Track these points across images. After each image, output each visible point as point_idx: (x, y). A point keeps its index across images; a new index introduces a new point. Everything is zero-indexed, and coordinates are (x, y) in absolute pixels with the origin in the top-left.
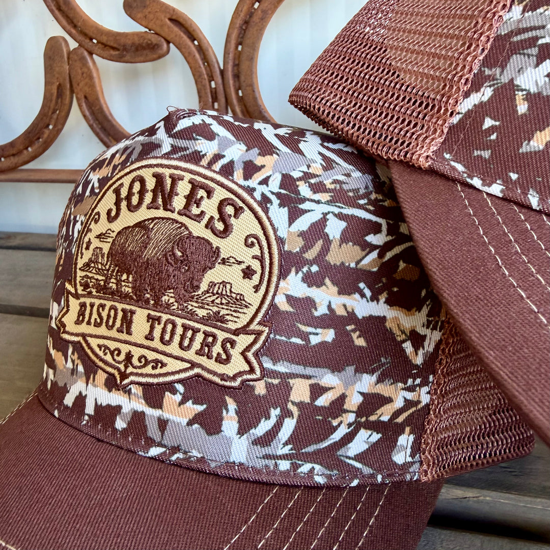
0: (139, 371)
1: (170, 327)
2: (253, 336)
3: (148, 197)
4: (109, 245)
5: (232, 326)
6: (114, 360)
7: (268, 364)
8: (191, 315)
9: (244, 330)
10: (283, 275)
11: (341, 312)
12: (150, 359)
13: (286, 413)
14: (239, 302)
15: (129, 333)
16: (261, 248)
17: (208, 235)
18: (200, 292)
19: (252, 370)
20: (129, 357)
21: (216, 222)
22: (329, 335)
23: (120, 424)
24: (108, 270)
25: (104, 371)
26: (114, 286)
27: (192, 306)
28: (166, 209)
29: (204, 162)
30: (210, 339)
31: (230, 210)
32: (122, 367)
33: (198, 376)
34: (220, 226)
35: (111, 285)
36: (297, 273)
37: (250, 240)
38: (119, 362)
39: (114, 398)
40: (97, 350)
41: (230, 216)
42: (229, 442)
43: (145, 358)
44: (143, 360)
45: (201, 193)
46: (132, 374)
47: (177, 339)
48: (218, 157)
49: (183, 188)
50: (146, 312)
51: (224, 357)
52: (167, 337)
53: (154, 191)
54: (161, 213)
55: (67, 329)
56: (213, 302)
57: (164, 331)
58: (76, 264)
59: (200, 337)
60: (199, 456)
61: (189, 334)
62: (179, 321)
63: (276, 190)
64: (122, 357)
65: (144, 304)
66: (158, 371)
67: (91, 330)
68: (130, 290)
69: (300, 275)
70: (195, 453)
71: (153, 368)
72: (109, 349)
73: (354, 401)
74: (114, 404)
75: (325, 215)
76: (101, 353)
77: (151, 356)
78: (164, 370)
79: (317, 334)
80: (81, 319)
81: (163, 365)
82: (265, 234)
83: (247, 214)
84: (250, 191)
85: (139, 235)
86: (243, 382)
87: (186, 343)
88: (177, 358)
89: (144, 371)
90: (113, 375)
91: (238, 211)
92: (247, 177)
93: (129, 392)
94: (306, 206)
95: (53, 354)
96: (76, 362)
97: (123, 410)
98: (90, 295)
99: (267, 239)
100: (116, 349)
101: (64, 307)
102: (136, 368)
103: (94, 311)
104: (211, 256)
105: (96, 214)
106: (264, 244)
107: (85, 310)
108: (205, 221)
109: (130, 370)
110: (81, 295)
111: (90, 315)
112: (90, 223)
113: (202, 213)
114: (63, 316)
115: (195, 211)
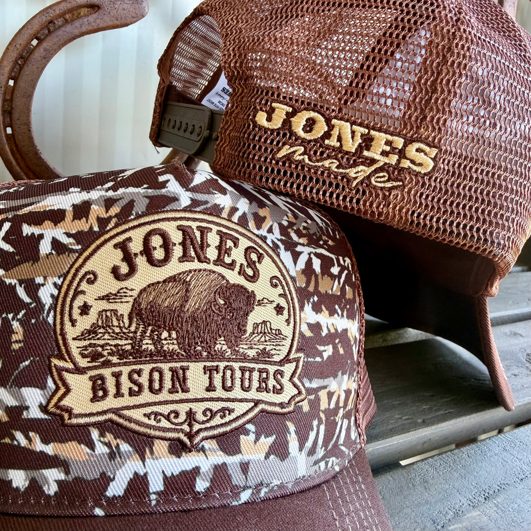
0: (208, 425)
1: (229, 373)
2: (295, 364)
3: (178, 251)
4: (130, 305)
5: (277, 359)
6: (172, 423)
8: (245, 358)
9: (286, 360)
10: (302, 308)
11: (332, 330)
12: (215, 410)
13: (320, 422)
14: (278, 336)
15: (185, 390)
16: (283, 288)
17: (241, 281)
18: (247, 335)
19: (300, 393)
20: (190, 414)
21: (246, 268)
22: (330, 350)
23: (201, 485)
24: (135, 332)
25: (162, 438)
26: (151, 347)
27: (243, 348)
28: (200, 261)
29: (225, 214)
30: (264, 375)
31: (254, 257)
32: (186, 427)
33: (262, 411)
34: (250, 272)
35: (144, 347)
36: (308, 304)
39: (188, 462)
40: (146, 420)
41: (255, 262)
42: (295, 460)
43: (211, 411)
44: (208, 413)
45: (230, 243)
47: (238, 382)
48: (234, 210)
49: (213, 239)
50: (201, 365)
51: (278, 387)
52: (229, 384)
53: (183, 244)
54: (196, 265)
55: (75, 412)
56: (259, 341)
57: (224, 378)
58: (63, 335)
59: (256, 375)
60: (278, 483)
62: (236, 366)
63: (279, 237)
64: (182, 417)
65: (197, 358)
66: (228, 418)
67: (127, 401)
68: (176, 347)
69: (310, 305)
70: (276, 482)
71: (222, 417)
72: (161, 414)
73: (342, 398)
74: (188, 467)
75: (309, 254)
77: (216, 406)
78: (233, 416)
79: (325, 351)
80: (101, 393)
81: (231, 411)
82: (283, 275)
83: (266, 260)
84: (264, 239)
86: (295, 404)
87: (247, 384)
88: (241, 401)
89: (213, 423)
91: (260, 257)
92: (259, 227)
93: (203, 450)
94: (299, 248)
95: (50, 449)
96: (114, 443)
97: (203, 470)
98: (107, 364)
99: (285, 279)
100: (172, 412)
101: (58, 389)
102: (203, 422)
103: (124, 379)
104: (250, 300)
105: (86, 273)
106: (284, 283)
107: (104, 383)
108: (237, 269)
109: (196, 427)
110: (90, 368)
111: (118, 385)
112: (79, 285)
113: (234, 261)
114: (60, 399)
115: (228, 260)
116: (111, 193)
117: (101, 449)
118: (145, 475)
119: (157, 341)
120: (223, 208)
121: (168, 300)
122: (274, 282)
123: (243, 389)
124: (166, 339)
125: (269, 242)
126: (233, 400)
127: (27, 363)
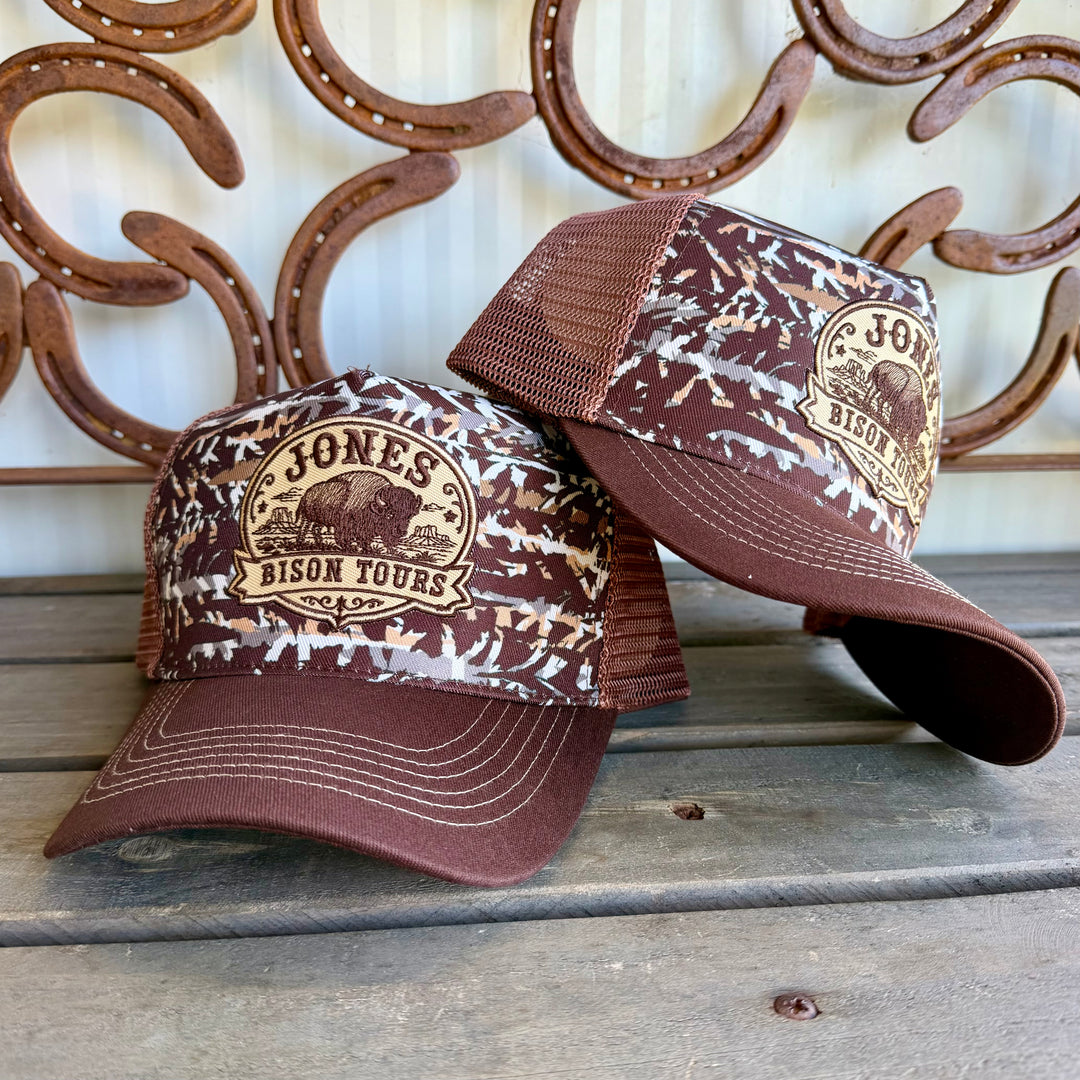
0: (356, 612)
1: (382, 569)
2: (462, 571)
3: (342, 453)
4: (297, 503)
5: (441, 564)
6: (324, 607)
7: (476, 594)
8: (402, 558)
9: (452, 566)
10: (481, 518)
11: (530, 549)
12: (365, 600)
13: (494, 637)
14: (445, 542)
15: (338, 580)
16: (459, 495)
17: (408, 485)
18: (407, 536)
19: (463, 600)
20: (341, 602)
21: (414, 473)
22: (523, 569)
23: (343, 661)
24: (300, 527)
25: (313, 618)
26: (312, 541)
27: (401, 549)
28: (363, 463)
29: (396, 419)
30: (422, 576)
31: (426, 462)
32: (335, 612)
33: (415, 608)
34: (419, 477)
35: (306, 540)
36: (492, 515)
37: (448, 488)
38: (332, 608)
39: (332, 640)
40: (302, 602)
41: (427, 467)
42: (449, 662)
43: (361, 600)
44: (358, 602)
45: (398, 447)
46: (348, 615)
47: (391, 578)
48: (408, 415)
49: (379, 443)
50: (355, 559)
51: (437, 590)
52: (381, 578)
53: (348, 447)
54: (359, 467)
55: (249, 593)
56: (420, 544)
57: (376, 573)
58: (245, 529)
59: (412, 576)
60: (425, 676)
61: (402, 573)
62: (391, 563)
63: (465, 444)
64: (334, 603)
65: (352, 552)
67: (289, 585)
68: (333, 541)
69: (495, 517)
70: (421, 675)
71: (370, 607)
72: (315, 598)
73: (546, 628)
74: (333, 644)
75: (509, 466)
76: (307, 604)
77: (366, 597)
78: (382, 608)
79: (513, 568)
80: (269, 579)
81: (380, 603)
82: (461, 482)
83: (442, 466)
84: (443, 445)
85: (335, 488)
86: (456, 610)
87: (400, 581)
88: (392, 595)
89: (361, 611)
90: (327, 621)
91: (434, 463)
92: (438, 433)
93: (348, 632)
94: (492, 458)
95: (229, 624)
96: (274, 619)
97: (345, 648)
98: (277, 555)
99: (463, 487)
100: (325, 598)
101: (238, 574)
102: (352, 609)
103: (288, 568)
104: (414, 504)
105: (267, 476)
106: (461, 491)
107: (273, 570)
108: (404, 472)
109: (345, 612)
110: (264, 558)
111: (283, 573)
112: (260, 486)
113: (401, 465)
114: (238, 583)
115: (393, 464)
116: (296, 402)
117: (265, 624)
118: (296, 646)
119: (317, 536)
120: (396, 412)
121: (330, 498)
122: (448, 489)
123: (395, 584)
124: (325, 534)
125: (449, 448)
126: (384, 594)
127: (218, 554)
